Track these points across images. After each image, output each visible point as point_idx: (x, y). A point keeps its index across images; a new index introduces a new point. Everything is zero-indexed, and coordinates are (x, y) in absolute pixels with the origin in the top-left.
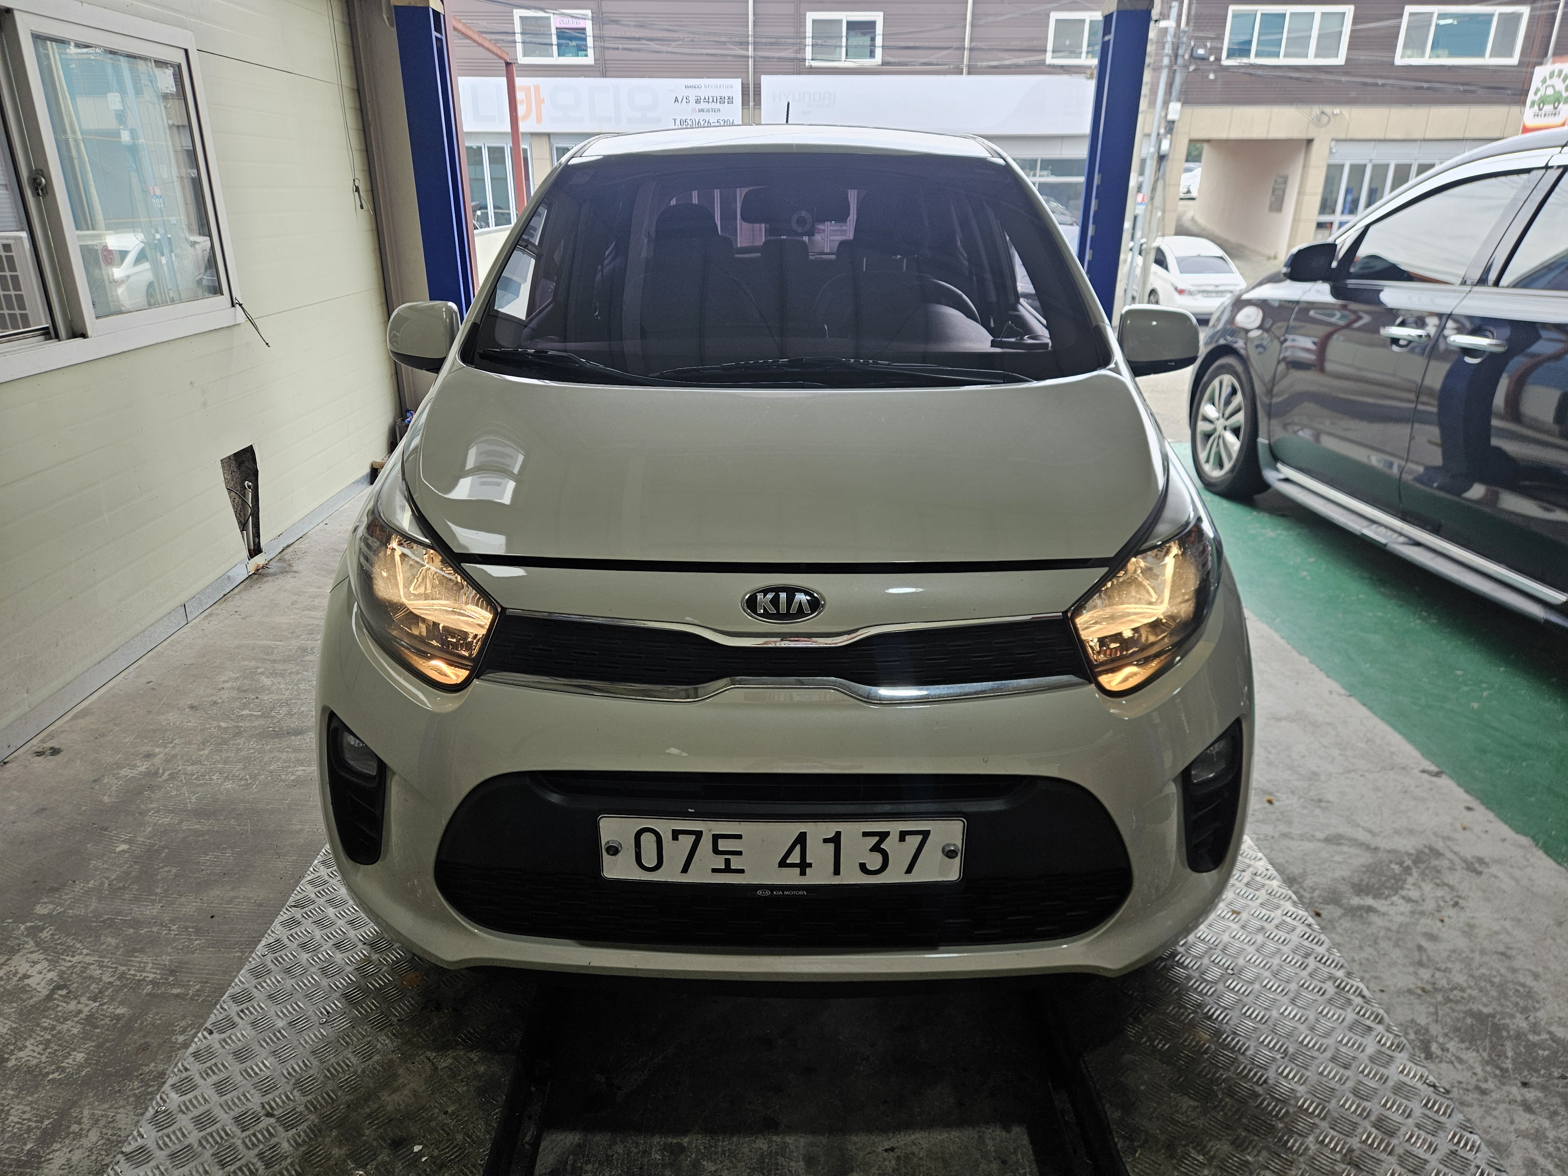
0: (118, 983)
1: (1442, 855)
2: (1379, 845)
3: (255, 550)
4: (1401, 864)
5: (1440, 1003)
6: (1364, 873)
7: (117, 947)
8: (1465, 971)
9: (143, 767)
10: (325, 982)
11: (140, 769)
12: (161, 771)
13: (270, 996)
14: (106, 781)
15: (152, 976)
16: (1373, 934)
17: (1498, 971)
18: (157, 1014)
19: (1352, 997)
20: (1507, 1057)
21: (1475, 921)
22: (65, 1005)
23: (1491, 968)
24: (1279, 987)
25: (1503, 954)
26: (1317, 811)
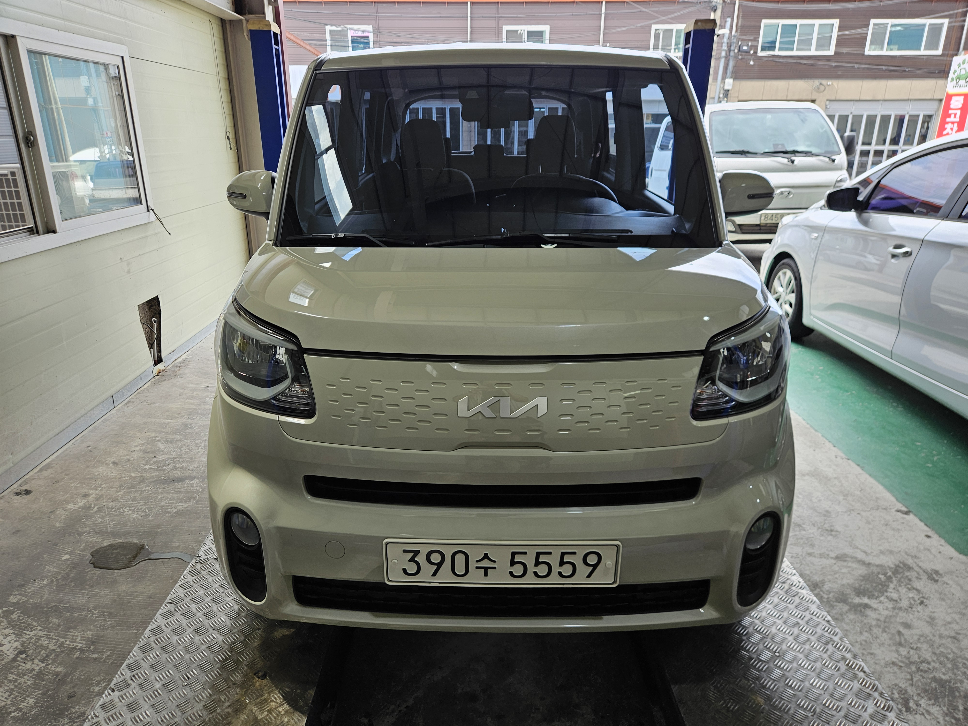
0: (59, 650)
1: (913, 568)
2: (870, 562)
3: (158, 361)
4: (885, 574)
5: (914, 672)
6: (862, 581)
7: (59, 625)
8: (930, 649)
9: (81, 503)
10: (187, 657)
11: (80, 504)
12: (93, 506)
13: (152, 666)
14: (58, 512)
15: (80, 645)
16: (868, 623)
17: (952, 649)
18: (82, 671)
19: (857, 672)
20: (959, 711)
21: (935, 614)
22: (24, 665)
23: (947, 648)
24: (809, 665)
25: (954, 638)
26: (830, 538)
